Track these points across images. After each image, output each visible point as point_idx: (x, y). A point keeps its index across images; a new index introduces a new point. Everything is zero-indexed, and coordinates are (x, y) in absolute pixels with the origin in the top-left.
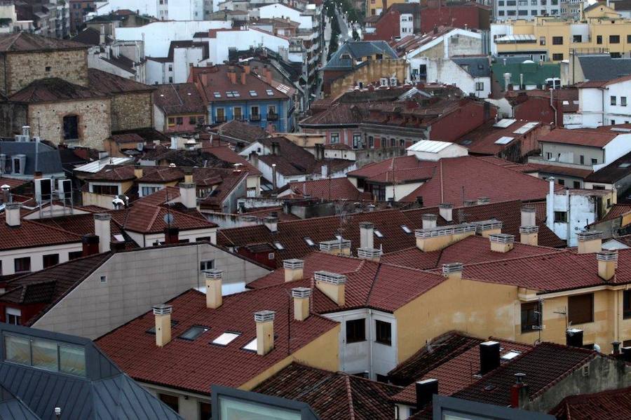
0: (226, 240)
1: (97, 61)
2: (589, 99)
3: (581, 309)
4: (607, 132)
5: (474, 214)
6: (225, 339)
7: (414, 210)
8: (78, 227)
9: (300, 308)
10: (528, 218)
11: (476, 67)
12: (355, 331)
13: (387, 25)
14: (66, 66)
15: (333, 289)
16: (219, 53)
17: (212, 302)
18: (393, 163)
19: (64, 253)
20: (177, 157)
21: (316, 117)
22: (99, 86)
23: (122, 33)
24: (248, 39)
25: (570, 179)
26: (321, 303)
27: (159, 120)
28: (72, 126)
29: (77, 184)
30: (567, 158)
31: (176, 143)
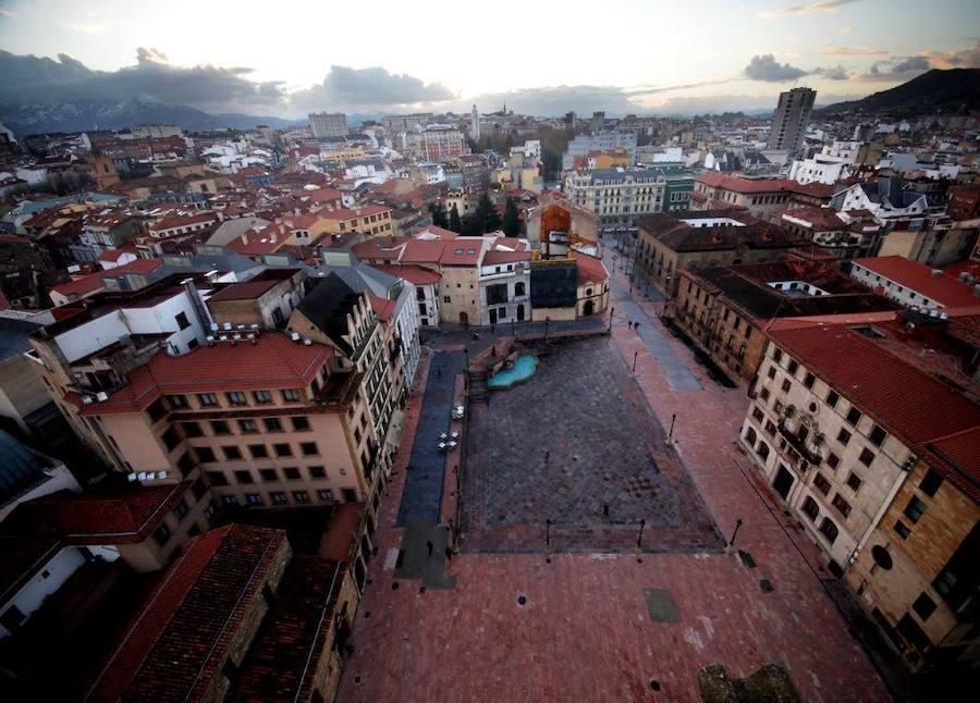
0: (258, 215)
1: (206, 167)
2: (348, 171)
3: (354, 223)
4: (354, 180)
5: (324, 202)
6: (264, 241)
7: (309, 203)
8: (213, 215)
9: (282, 231)
10: (338, 202)
11: (318, 165)
12: (299, 235)
13: (292, 154)
14: (197, 170)
15: (291, 225)
16: (245, 165)
17: (257, 231)
18: (299, 192)
19: (210, 223)
20: (239, 194)
21: (278, 181)
22: (209, 175)
23: (213, 160)
24: (253, 160)
25: (347, 192)
26: (287, 229)
27: (232, 184)
28: (204, 187)
29: (210, 204)
30: (346, 187)
31: (238, 190)
